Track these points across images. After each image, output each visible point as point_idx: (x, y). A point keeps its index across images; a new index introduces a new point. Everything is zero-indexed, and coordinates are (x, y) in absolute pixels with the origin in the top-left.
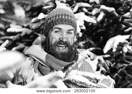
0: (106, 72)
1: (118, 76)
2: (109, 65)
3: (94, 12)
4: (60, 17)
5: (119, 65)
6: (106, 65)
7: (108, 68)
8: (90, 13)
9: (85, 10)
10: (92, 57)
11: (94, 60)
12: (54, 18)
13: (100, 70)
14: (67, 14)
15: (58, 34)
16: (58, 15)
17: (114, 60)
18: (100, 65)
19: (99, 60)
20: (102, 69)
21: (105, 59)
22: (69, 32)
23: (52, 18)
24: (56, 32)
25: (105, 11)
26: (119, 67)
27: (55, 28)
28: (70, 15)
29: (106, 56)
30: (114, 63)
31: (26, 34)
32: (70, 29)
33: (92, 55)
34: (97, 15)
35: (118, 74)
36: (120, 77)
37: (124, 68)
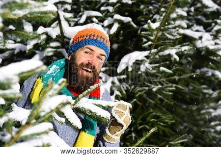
0: (121, 96)
1: (137, 102)
2: (126, 89)
3: (106, 23)
5: (139, 89)
6: (122, 89)
7: (124, 92)
8: (101, 24)
9: (94, 19)
10: (104, 79)
11: (106, 82)
12: (89, 37)
13: (115, 95)
16: (93, 35)
18: (114, 88)
19: (113, 83)
20: (117, 93)
21: (120, 81)
23: (85, 36)
25: (120, 22)
26: (138, 90)
29: (122, 77)
30: (133, 87)
31: (21, 51)
33: (104, 76)
34: (110, 26)
35: (137, 100)
36: (139, 103)
37: (144, 92)
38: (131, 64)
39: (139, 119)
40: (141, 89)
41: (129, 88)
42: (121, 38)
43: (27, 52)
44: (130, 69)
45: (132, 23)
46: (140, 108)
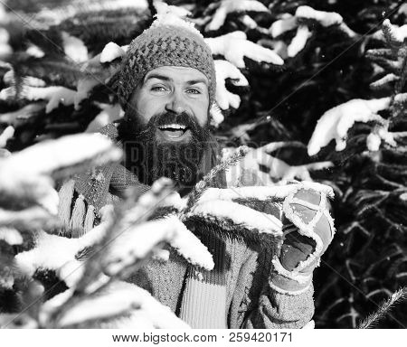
1: (362, 228)
3: (277, 29)
4: (164, 46)
5: (365, 195)
8: (265, 31)
9: (247, 20)
10: (274, 172)
11: (281, 179)
12: (147, 49)
14: (183, 38)
15: (159, 93)
16: (156, 41)
17: (349, 180)
22: (191, 88)
23: (140, 52)
24: (155, 88)
25: (312, 25)
26: (362, 198)
27: (151, 77)
28: (191, 40)
29: (320, 166)
30: (350, 191)
31: (61, 104)
32: (194, 78)
33: (276, 164)
34: (288, 37)
35: (361, 225)
36: (367, 233)
37: (378, 202)
38: (343, 131)
39: (368, 273)
40: (370, 196)
41: (341, 194)
42: (317, 65)
43: (76, 107)
44: (341, 146)
45: (344, 27)
46: (368, 244)
